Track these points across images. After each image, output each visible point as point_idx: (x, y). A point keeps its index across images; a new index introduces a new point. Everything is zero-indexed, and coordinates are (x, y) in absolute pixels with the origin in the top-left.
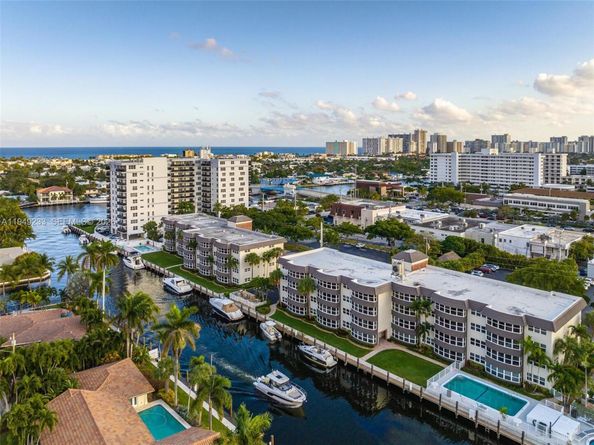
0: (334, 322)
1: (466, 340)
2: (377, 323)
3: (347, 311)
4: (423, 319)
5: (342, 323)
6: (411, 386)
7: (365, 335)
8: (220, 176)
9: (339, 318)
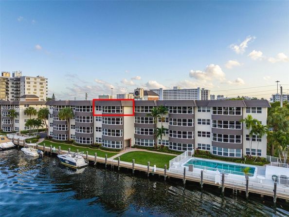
0: (88, 139)
1: (194, 133)
2: (123, 131)
3: (98, 129)
4: (159, 125)
5: (95, 140)
6: (155, 169)
7: (113, 143)
8: (26, 87)
9: (92, 135)
